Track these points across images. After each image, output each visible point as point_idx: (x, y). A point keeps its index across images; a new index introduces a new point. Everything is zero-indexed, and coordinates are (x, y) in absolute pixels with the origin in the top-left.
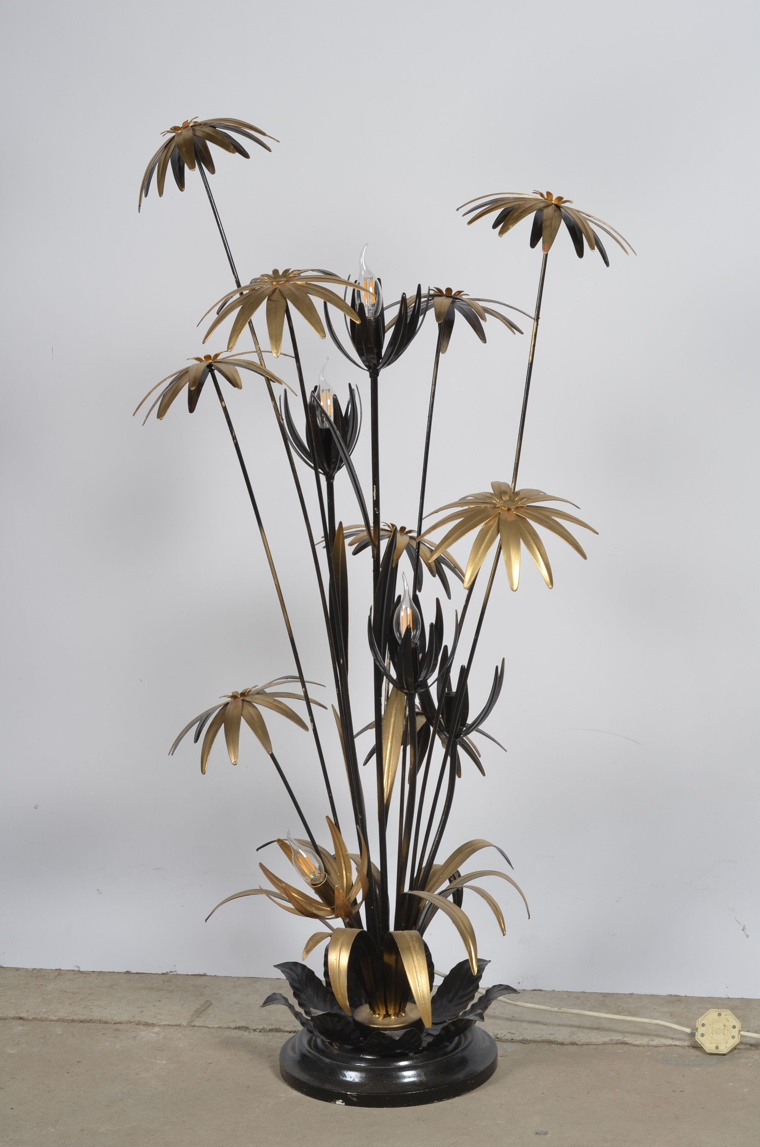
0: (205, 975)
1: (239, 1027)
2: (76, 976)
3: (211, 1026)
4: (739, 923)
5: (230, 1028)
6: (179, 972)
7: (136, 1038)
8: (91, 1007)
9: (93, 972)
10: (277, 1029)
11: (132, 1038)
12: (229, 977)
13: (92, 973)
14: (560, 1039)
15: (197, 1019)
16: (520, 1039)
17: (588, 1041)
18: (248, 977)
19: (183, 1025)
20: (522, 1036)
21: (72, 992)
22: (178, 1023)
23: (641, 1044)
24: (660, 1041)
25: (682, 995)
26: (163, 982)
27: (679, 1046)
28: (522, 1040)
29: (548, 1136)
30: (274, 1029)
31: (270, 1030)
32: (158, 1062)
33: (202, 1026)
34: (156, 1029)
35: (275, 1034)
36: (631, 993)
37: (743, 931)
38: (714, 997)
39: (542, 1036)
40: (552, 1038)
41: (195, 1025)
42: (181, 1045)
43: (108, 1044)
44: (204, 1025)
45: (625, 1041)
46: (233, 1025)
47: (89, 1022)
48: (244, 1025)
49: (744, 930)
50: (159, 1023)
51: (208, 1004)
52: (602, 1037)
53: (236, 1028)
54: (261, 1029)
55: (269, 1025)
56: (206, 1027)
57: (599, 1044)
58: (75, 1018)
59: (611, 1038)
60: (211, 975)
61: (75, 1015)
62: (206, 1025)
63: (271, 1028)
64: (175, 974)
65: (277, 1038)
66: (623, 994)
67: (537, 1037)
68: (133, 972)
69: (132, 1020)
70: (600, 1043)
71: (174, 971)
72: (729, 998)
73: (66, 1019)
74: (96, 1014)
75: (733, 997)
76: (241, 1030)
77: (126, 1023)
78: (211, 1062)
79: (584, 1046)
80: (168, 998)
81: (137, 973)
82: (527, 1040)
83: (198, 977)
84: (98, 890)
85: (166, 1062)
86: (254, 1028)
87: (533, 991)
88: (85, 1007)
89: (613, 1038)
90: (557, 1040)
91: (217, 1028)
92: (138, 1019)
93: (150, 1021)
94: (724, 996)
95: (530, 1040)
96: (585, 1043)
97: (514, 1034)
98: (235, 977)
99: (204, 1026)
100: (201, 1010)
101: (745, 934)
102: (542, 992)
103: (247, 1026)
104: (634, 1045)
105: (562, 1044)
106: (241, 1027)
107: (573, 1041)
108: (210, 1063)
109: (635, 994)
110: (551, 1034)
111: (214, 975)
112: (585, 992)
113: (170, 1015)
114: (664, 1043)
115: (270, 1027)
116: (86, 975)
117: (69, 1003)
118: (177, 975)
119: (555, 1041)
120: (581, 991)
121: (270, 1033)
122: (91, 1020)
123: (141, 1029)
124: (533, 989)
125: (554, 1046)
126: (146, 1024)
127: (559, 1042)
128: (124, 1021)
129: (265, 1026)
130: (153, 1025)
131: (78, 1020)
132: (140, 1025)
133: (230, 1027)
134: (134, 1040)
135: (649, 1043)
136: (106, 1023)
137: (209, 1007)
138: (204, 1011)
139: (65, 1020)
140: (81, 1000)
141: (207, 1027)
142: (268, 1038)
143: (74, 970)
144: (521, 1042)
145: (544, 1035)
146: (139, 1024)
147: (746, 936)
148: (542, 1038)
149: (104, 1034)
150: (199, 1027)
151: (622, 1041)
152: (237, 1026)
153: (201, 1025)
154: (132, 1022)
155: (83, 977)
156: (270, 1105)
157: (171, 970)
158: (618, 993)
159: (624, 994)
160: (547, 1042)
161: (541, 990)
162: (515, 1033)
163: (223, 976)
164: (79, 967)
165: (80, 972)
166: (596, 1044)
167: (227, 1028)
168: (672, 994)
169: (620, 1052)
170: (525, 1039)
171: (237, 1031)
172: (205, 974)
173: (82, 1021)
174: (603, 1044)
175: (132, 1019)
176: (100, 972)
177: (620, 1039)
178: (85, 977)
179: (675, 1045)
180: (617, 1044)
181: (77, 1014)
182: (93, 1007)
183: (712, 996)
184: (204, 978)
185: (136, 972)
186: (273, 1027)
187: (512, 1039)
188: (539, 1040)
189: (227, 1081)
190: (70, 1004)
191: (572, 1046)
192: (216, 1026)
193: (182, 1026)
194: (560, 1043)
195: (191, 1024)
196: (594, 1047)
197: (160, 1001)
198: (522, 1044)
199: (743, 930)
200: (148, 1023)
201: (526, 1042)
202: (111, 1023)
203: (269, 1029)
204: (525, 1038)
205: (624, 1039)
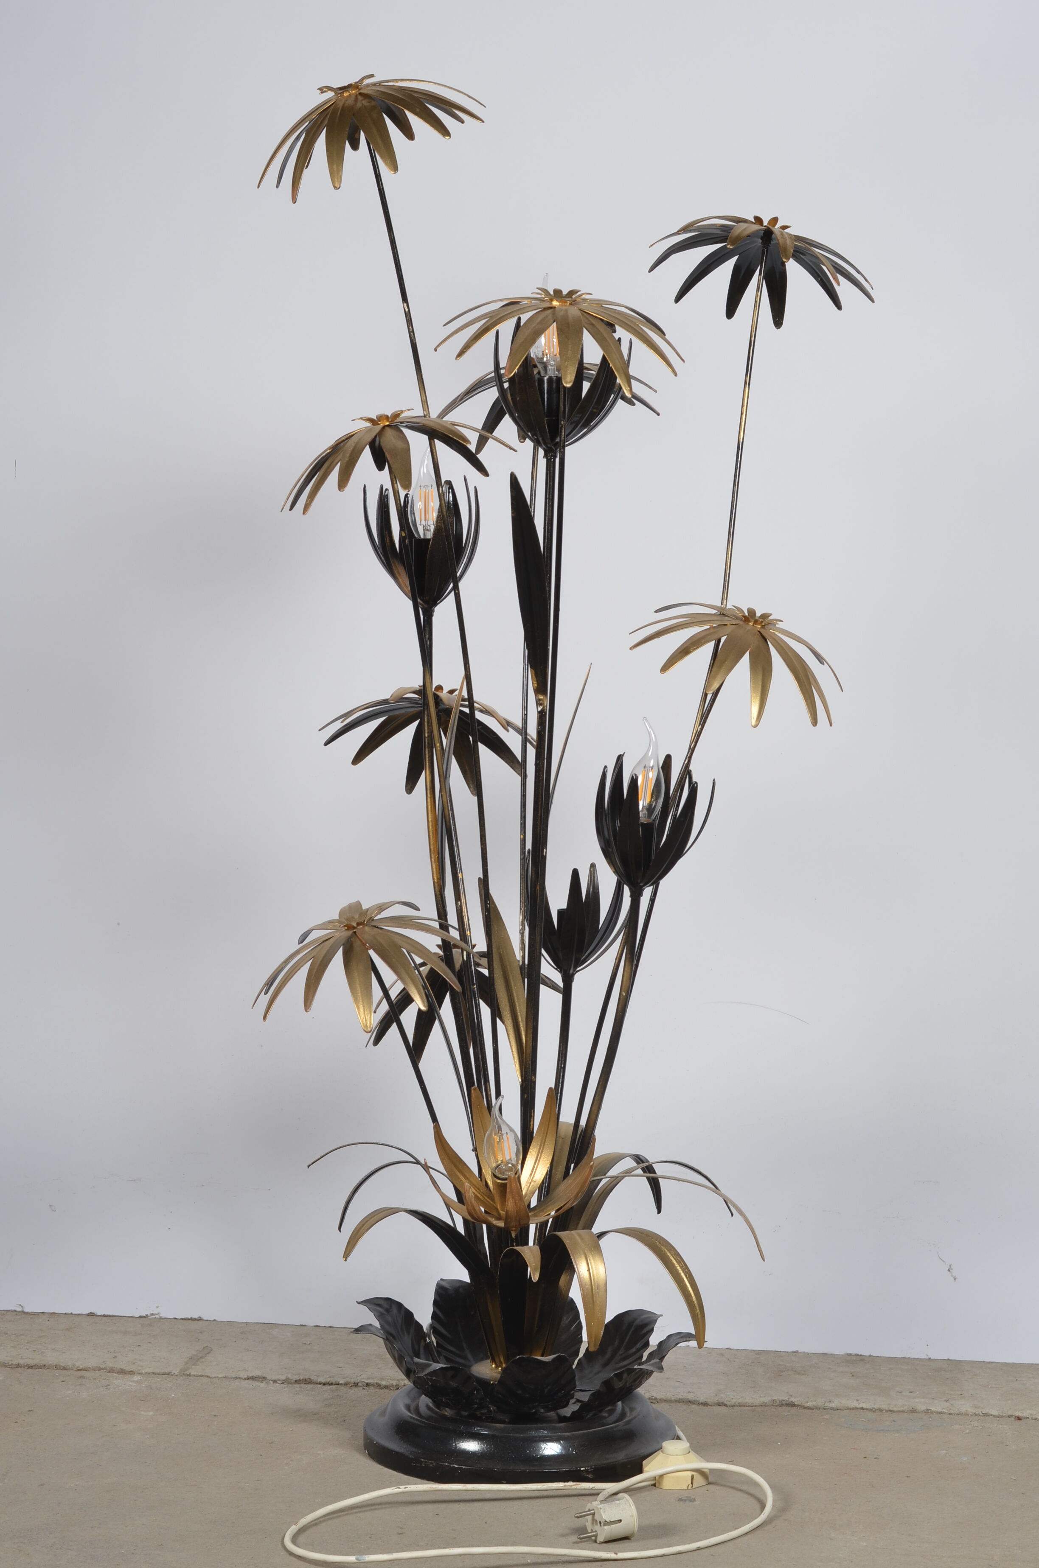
0: (200, 1319)
1: (252, 1376)
2: (19, 1317)
3: (213, 1376)
4: (944, 1261)
6: (163, 1315)
7: (109, 1387)
8: (43, 1351)
9: (43, 1313)
10: (306, 1380)
11: (102, 1387)
12: (233, 1322)
13: (40, 1314)
14: (702, 1399)
15: (193, 1367)
17: (740, 1401)
18: (261, 1323)
19: (174, 1374)
21: (15, 1334)
22: (167, 1371)
23: (814, 1406)
24: (841, 1403)
25: (866, 1355)
26: (142, 1326)
27: (867, 1409)
29: (696, 1503)
30: (303, 1379)
31: (296, 1381)
32: (142, 1413)
33: (200, 1376)
34: (136, 1378)
35: (303, 1386)
36: (795, 1350)
37: (949, 1272)
38: (909, 1358)
39: (676, 1394)
40: (690, 1397)
41: (190, 1374)
42: (173, 1396)
43: (70, 1392)
44: (203, 1374)
45: (792, 1402)
46: (243, 1375)
47: (41, 1368)
48: (260, 1375)
49: (951, 1270)
50: (140, 1370)
51: (207, 1351)
52: (760, 1397)
53: (248, 1379)
54: (284, 1380)
55: (295, 1375)
56: (206, 1376)
57: (756, 1406)
58: (22, 1362)
59: (774, 1398)
60: (209, 1319)
61: (21, 1359)
62: (206, 1375)
63: (298, 1379)
64: (158, 1318)
65: (307, 1390)
66: (783, 1352)
67: (670, 1395)
68: (98, 1314)
69: (102, 1367)
70: (758, 1404)
71: (157, 1313)
72: (930, 1359)
73: (9, 1363)
74: (51, 1358)
75: (936, 1358)
76: (256, 1380)
77: (94, 1370)
78: (217, 1415)
79: (736, 1408)
80: (150, 1343)
81: (104, 1316)
82: (656, 1399)
83: (190, 1321)
84: (50, 1206)
85: (153, 1414)
86: (274, 1378)
88: (35, 1351)
89: (776, 1398)
90: (697, 1399)
91: (221, 1378)
92: (110, 1364)
93: (127, 1368)
94: (924, 1357)
95: (660, 1400)
96: (737, 1404)
98: (243, 1323)
99: (203, 1376)
100: (198, 1356)
101: (952, 1276)
104: (805, 1408)
105: (705, 1404)
106: (256, 1378)
107: (720, 1402)
108: (215, 1416)
109: (800, 1353)
110: (689, 1392)
111: (212, 1319)
112: (731, 1349)
113: (155, 1361)
114: (846, 1406)
115: (296, 1377)
116: (32, 1316)
117: (12, 1345)
118: (161, 1318)
119: (694, 1401)
120: (725, 1348)
121: (299, 1387)
122: (45, 1366)
123: (115, 1377)
125: (693, 1406)
126: (122, 1372)
127: (700, 1402)
128: (90, 1367)
129: (289, 1376)
130: (132, 1373)
131: (25, 1364)
132: (113, 1373)
133: (240, 1377)
134: (106, 1389)
135: (825, 1405)
136: (65, 1369)
137: (208, 1353)
138: (202, 1357)
139: (7, 1365)
140: (28, 1343)
141: (208, 1377)
142: (294, 1390)
143: (15, 1311)
145: (679, 1392)
146: (111, 1370)
147: (953, 1279)
148: (677, 1396)
149: (63, 1381)
150: (197, 1376)
151: (788, 1403)
152: (250, 1376)
153: (200, 1374)
154: (102, 1369)
155: (29, 1318)
156: (304, 1462)
157: (152, 1313)
158: (777, 1350)
159: (785, 1352)
160: (683, 1402)
163: (225, 1320)
164: (22, 1307)
165: (23, 1312)
166: (752, 1405)
167: (236, 1378)
168: (851, 1353)
169: (786, 1414)
170: (653, 1398)
171: (250, 1382)
172: (200, 1317)
173: (32, 1367)
174: (761, 1406)
175: (102, 1365)
176: (51, 1313)
177: (784, 1399)
178: (31, 1318)
179: (862, 1409)
180: (782, 1405)
181: (24, 1357)
182: (46, 1351)
183: (907, 1356)
184: (199, 1322)
185: (103, 1314)
186: (301, 1377)
188: (673, 1399)
189: (241, 1436)
190: (12, 1347)
191: (719, 1407)
192: (220, 1376)
193: (172, 1375)
194: (702, 1403)
195: (185, 1372)
196: (749, 1408)
197: (139, 1346)
199: (949, 1270)
200: (124, 1370)
201: (654, 1402)
202: (72, 1370)
205: (790, 1400)
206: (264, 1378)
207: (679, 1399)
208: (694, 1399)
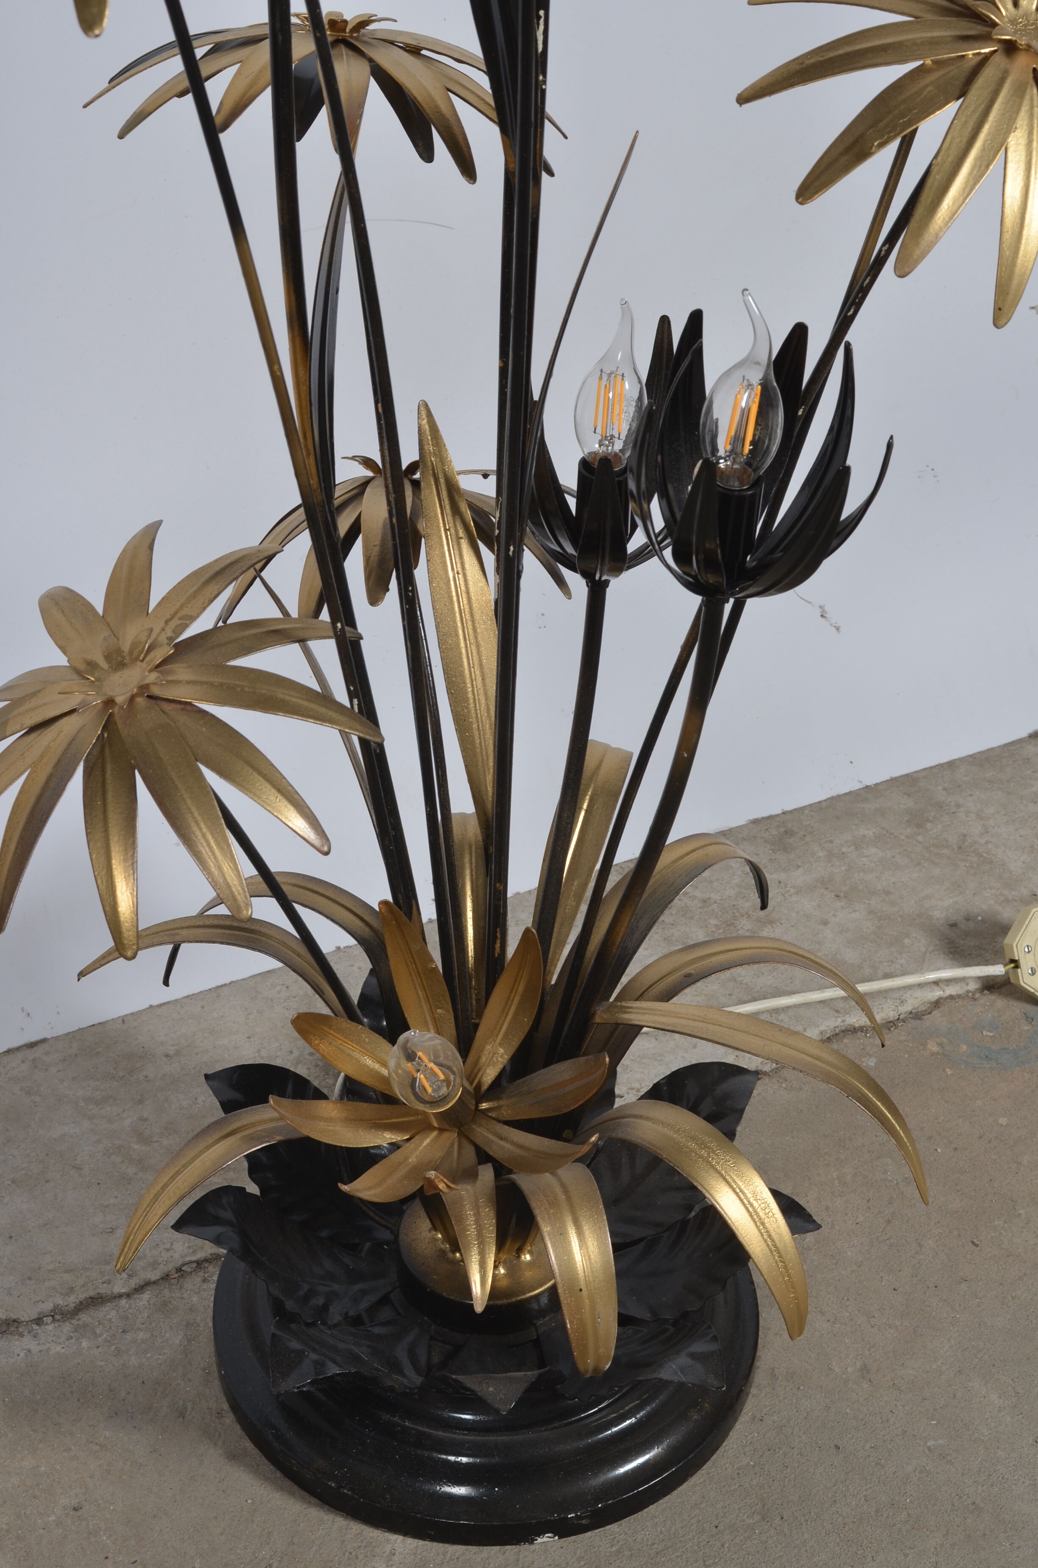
4: (809, 603)
23: (883, 1019)
24: (916, 998)
27: (959, 996)
30: (86, 1299)
37: (823, 620)
45: (851, 1025)
49: (827, 616)
72: (867, 787)
78: (75, 1503)
86: (34, 1316)
101: (831, 625)
108: (76, 1509)
114: (926, 1000)
115: (72, 1301)
147: (834, 630)
151: (843, 1028)
179: (951, 997)
199: (822, 616)
205: (846, 1023)
206: (15, 1321)
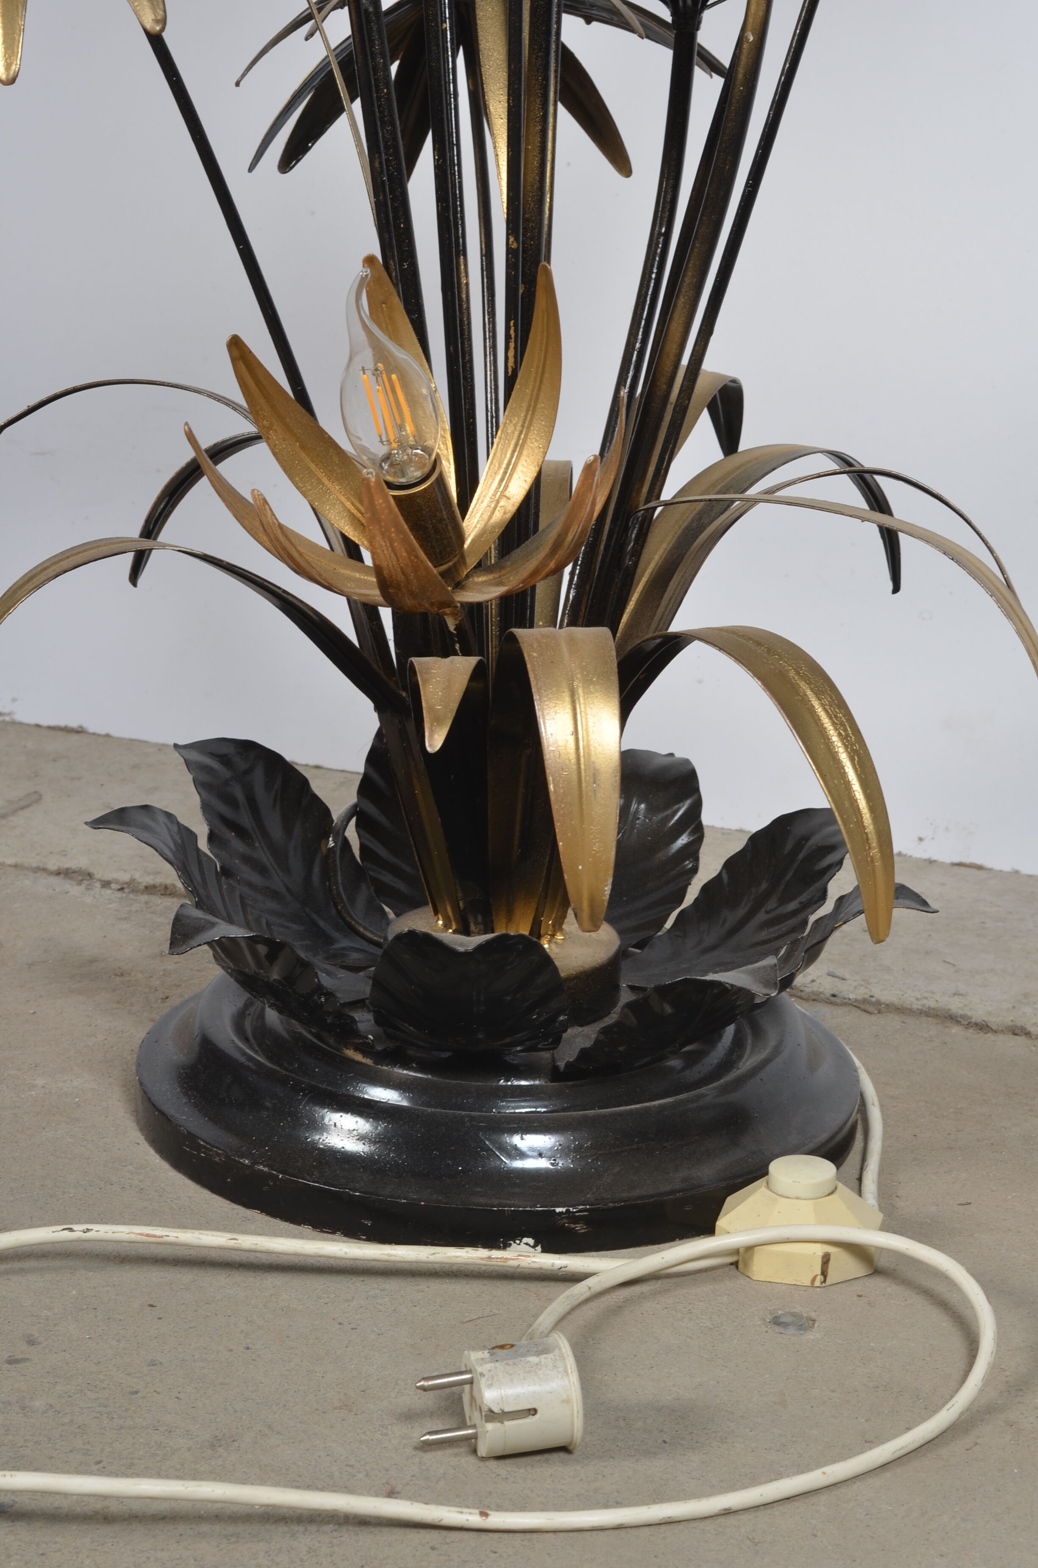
0: (80, 731)
1: (67, 869)
5: (44, 870)
6: (19, 717)
10: (166, 888)
12: (140, 741)
14: (979, 1014)
16: (859, 998)
20: (866, 988)
28: (864, 1001)
29: (810, 1336)
31: (146, 887)
39: (926, 995)
40: (955, 1006)
46: (55, 864)
48: (84, 867)
51: (29, 802)
53: (58, 873)
54: (127, 883)
55: (149, 874)
60: (98, 732)
67: (910, 998)
76: (71, 878)
82: (878, 1003)
83: (60, 734)
87: (956, 868)
90: (969, 1014)
91: (10, 866)
95: (888, 1006)
97: (843, 979)
98: (155, 745)
102: (981, 872)
103: (91, 870)
105: (983, 1027)
106: (74, 872)
107: (1019, 1024)
110: (955, 994)
111: (103, 733)
118: (13, 723)
119: (961, 1016)
121: (144, 898)
124: (957, 860)
125: (955, 1030)
127: (973, 1020)
129: (137, 876)
133: (46, 867)
137: (23, 808)
144: (859, 1008)
145: (933, 993)
148: (925, 1002)
152: (64, 867)
160: (936, 1016)
161: (980, 868)
162: (847, 976)
163: (127, 737)
167: (36, 869)
170: (873, 999)
171: (56, 881)
172: (81, 727)
184: (75, 737)
186: (159, 880)
187: (834, 996)
188: (915, 1007)
191: (1012, 1036)
194: (976, 1024)
198: (859, 1012)
201: (871, 1009)
203: (145, 884)
204: (872, 996)
206: (89, 874)
207: (929, 1008)
208: (961, 1012)
